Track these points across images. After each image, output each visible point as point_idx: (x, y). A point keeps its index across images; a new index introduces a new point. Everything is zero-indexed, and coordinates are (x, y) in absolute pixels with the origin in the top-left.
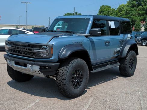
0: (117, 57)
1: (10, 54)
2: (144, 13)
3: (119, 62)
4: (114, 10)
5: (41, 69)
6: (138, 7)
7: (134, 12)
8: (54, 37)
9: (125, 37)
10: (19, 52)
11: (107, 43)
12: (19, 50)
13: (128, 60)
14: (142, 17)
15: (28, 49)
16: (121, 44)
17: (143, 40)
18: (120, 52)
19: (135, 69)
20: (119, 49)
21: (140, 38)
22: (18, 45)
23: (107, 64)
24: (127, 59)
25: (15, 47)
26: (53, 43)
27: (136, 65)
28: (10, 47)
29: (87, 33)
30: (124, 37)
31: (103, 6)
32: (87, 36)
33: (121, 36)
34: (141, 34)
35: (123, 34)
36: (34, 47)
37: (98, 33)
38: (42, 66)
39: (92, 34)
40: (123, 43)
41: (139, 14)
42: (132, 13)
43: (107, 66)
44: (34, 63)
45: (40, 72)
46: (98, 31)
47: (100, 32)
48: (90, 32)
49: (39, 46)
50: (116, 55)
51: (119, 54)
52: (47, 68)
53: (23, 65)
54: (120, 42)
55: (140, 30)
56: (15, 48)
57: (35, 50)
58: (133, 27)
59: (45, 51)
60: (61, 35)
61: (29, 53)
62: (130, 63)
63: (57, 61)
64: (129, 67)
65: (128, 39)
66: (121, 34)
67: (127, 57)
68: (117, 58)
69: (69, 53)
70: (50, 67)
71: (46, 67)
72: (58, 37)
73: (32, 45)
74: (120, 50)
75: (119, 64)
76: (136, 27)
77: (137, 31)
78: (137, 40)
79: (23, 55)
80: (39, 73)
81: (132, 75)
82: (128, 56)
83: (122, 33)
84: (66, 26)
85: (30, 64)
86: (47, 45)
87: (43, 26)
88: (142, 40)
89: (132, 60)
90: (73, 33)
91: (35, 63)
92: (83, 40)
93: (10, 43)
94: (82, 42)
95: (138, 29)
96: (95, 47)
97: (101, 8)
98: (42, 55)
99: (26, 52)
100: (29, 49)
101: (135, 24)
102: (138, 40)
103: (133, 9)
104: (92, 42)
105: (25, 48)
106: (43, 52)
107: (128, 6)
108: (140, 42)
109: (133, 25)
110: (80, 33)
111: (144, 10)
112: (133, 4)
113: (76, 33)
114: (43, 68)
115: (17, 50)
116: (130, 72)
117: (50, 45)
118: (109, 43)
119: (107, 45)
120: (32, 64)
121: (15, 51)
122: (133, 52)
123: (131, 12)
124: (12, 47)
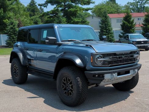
25: (117, 57)
61: (131, 60)
99: (128, 59)
115: (119, 60)
124: (113, 58)
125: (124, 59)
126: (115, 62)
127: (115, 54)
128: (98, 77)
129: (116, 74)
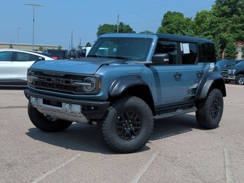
0: (193, 97)
1: (36, 88)
3: (195, 106)
4: (189, 20)
5: (83, 110)
6: (232, 16)
8: (102, 65)
9: (206, 68)
10: (50, 85)
11: (178, 76)
12: (51, 82)
13: (209, 102)
15: (64, 82)
16: (199, 78)
17: (239, 75)
18: (198, 91)
19: (221, 118)
20: (195, 86)
21: (234, 71)
22: (49, 76)
23: (178, 108)
24: (207, 101)
26: (101, 73)
27: (222, 112)
28: (36, 78)
29: (148, 61)
30: (204, 68)
31: (169, 13)
32: (148, 65)
33: (199, 66)
34: (236, 65)
35: (202, 63)
36: (73, 79)
37: (165, 60)
38: (86, 106)
39: (156, 62)
40: (202, 76)
43: (177, 111)
44: (73, 101)
45: (82, 115)
46: (165, 57)
47: (168, 60)
48: (153, 59)
49: (82, 78)
50: (190, 95)
51: (195, 94)
52: (93, 108)
53: (56, 104)
54: (197, 75)
55: (235, 57)
56: (44, 79)
57: (74, 83)
58: (223, 53)
59: (90, 84)
60: (111, 63)
61: (66, 87)
62: (212, 108)
63: (106, 99)
64: (212, 113)
65: (210, 71)
66: (199, 64)
67: (208, 99)
68: (193, 100)
69: (123, 88)
70: (96, 107)
71: (91, 106)
72: (108, 65)
73: (71, 75)
74: (197, 88)
75: (195, 108)
76: (227, 52)
77: (229, 59)
78: (229, 75)
79: (56, 89)
80: (80, 115)
81: (215, 126)
82: (209, 96)
83: (200, 61)
84: (115, 50)
85: (67, 103)
86: (93, 76)
87: (60, 47)
88: (237, 74)
89: (215, 104)
90: (127, 60)
91: (76, 101)
92: (143, 70)
93: (36, 72)
94: (141, 74)
95: (231, 56)
96: (160, 82)
97: (165, 16)
98: (85, 89)
99: (61, 85)
100: (66, 82)
101: (225, 47)
102: (231, 75)
103: (221, 19)
104: (156, 74)
105: (60, 80)
106: (86, 86)
107: (214, 14)
108: (234, 78)
109: (222, 47)
110: (138, 60)
112: (222, 11)
113: (133, 60)
114: (86, 108)
116: (213, 121)
117: (97, 76)
118: (180, 75)
119: (177, 80)
120: (71, 103)
121: (43, 84)
122: (217, 91)
124: (39, 78)
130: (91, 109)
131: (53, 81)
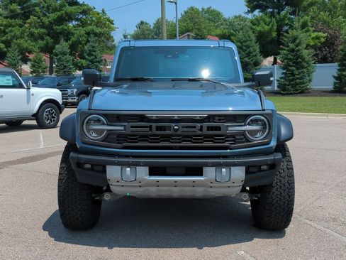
2: (44, 33)
6: (29, 18)
7: (17, 31)
12: (169, 132)
14: (41, 43)
15: (205, 128)
17: (82, 96)
21: (75, 90)
25: (150, 127)
36: (226, 122)
38: (253, 166)
41: (32, 35)
42: (13, 34)
52: (264, 167)
56: (147, 129)
57: (230, 129)
71: (260, 166)
78: (70, 96)
86: (263, 112)
88: (78, 95)
102: (72, 95)
103: (13, 21)
105: (195, 127)
106: (249, 132)
108: (75, 100)
111: (43, 28)
112: (12, 11)
115: (158, 135)
123: (11, 31)
124: (132, 127)
125: (179, 133)
126: (144, 137)
127: (142, 117)
128: (92, 169)
129: (146, 169)
130: (260, 170)
131: (176, 130)
